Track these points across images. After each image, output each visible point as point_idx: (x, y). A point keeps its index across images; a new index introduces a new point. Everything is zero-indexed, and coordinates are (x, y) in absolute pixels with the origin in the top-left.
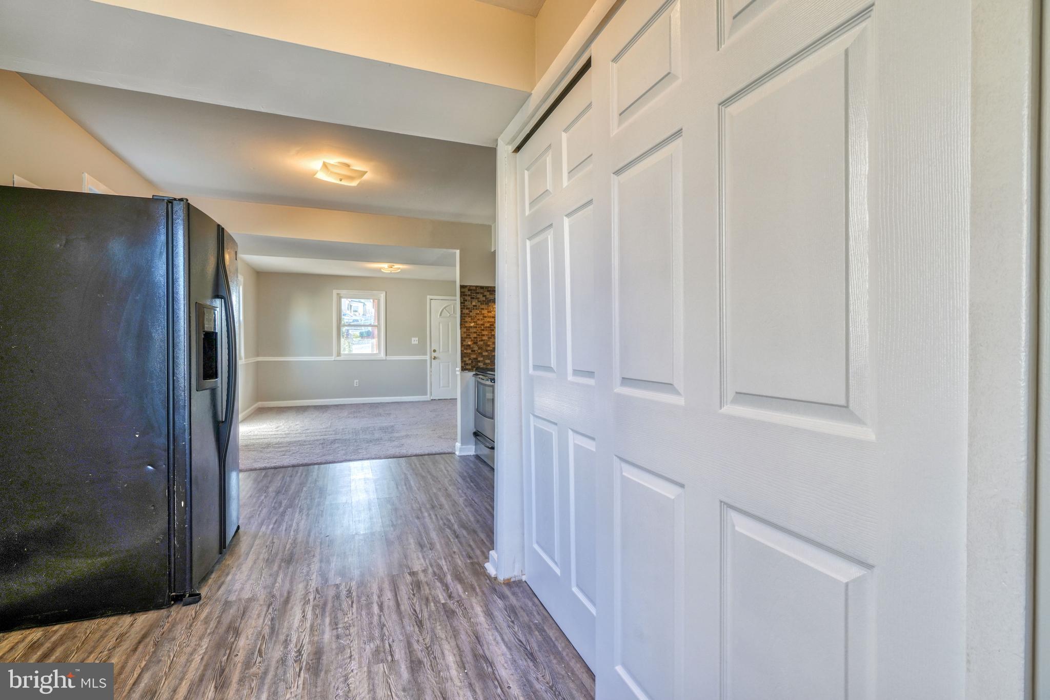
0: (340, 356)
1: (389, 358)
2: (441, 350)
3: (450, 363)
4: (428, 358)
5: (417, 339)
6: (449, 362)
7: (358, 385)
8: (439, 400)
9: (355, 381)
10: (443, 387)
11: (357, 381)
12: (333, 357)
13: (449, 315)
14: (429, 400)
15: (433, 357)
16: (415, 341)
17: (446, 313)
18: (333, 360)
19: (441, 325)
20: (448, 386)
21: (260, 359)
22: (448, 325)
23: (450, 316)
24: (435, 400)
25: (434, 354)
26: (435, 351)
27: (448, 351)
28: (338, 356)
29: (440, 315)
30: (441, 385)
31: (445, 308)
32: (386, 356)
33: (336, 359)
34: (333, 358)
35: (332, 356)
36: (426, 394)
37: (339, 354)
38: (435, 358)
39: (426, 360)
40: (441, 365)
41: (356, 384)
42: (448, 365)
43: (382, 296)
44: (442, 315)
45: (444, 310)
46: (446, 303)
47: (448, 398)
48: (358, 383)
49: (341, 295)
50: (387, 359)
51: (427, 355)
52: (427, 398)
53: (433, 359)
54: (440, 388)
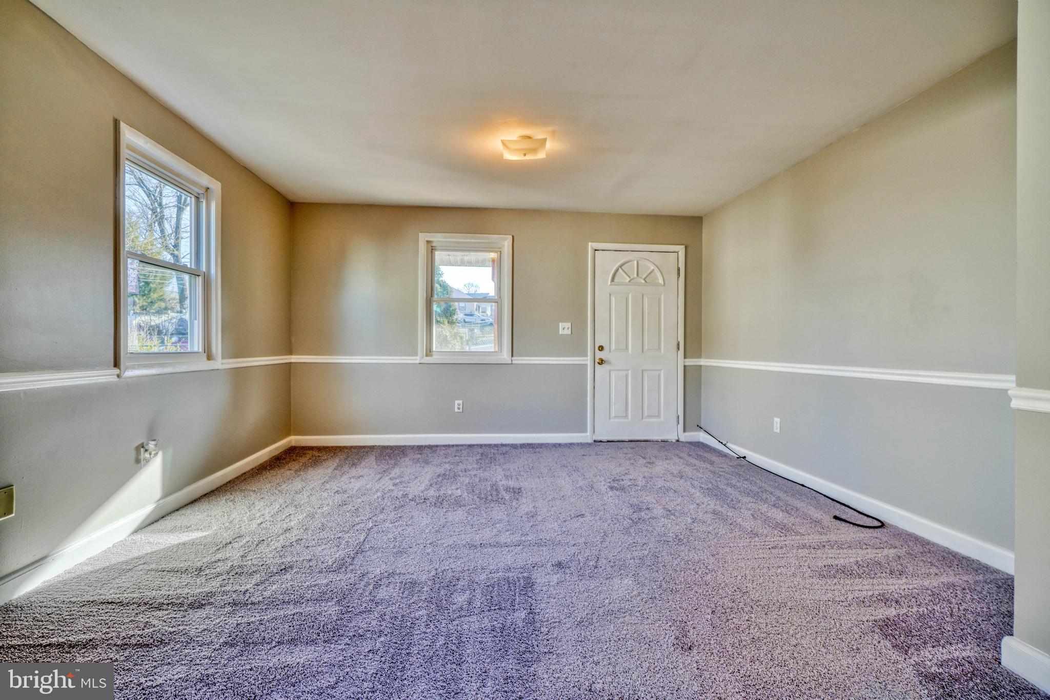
0: (431, 356)
1: (518, 360)
2: (613, 347)
3: (630, 372)
4: (588, 361)
5: (568, 325)
6: (628, 370)
7: (461, 410)
8: (608, 441)
9: (457, 402)
10: (616, 417)
11: (460, 402)
12: (418, 358)
13: (628, 279)
14: (590, 441)
15: (597, 361)
16: (564, 328)
17: (622, 277)
18: (418, 362)
19: (613, 299)
20: (626, 416)
21: (294, 359)
22: (627, 299)
23: (629, 282)
24: (601, 441)
25: (600, 355)
26: (601, 348)
27: (627, 348)
28: (427, 355)
29: (613, 280)
30: (613, 414)
31: (621, 266)
32: (512, 356)
33: (422, 361)
34: (416, 360)
35: (416, 355)
36: (583, 429)
37: (429, 352)
38: (602, 362)
39: (586, 365)
40: (613, 375)
41: (459, 409)
42: (627, 376)
43: (507, 243)
44: (616, 280)
45: (620, 269)
46: (622, 258)
47: (627, 438)
48: (461, 407)
49: (434, 245)
50: (514, 362)
51: (586, 356)
52: (586, 437)
53: (599, 363)
54: (610, 418)
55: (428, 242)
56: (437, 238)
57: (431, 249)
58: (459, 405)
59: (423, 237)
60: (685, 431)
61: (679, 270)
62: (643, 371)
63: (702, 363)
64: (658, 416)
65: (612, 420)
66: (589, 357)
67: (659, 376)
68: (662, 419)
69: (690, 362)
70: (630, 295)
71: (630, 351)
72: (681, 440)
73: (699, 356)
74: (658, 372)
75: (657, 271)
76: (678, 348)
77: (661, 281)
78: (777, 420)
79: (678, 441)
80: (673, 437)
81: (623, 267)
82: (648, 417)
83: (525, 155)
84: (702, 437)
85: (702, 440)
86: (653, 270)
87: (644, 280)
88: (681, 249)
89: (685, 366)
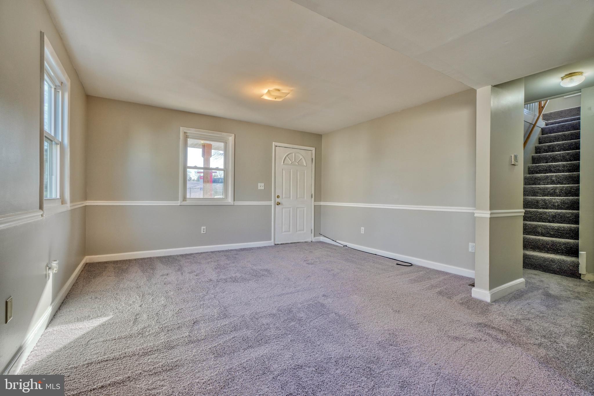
0: (186, 201)
1: (237, 203)
2: (284, 196)
4: (272, 203)
5: (263, 184)
6: (290, 208)
8: (281, 244)
9: (202, 228)
10: (285, 231)
11: (205, 227)
13: (291, 162)
14: (273, 244)
15: (276, 203)
16: (261, 186)
17: (288, 161)
19: (284, 172)
20: (289, 231)
21: (88, 203)
22: (290, 172)
23: (291, 163)
24: (278, 244)
25: (278, 200)
26: (278, 197)
27: (290, 197)
28: (183, 201)
30: (283, 230)
31: (287, 155)
32: (234, 201)
33: (181, 204)
34: (179, 203)
35: (178, 200)
36: (270, 239)
37: (185, 198)
38: (279, 204)
39: (272, 205)
40: (284, 210)
41: (204, 231)
42: (290, 210)
43: (231, 139)
44: (285, 162)
45: (287, 157)
46: (289, 151)
47: (290, 242)
48: (205, 230)
49: (188, 134)
50: (235, 204)
51: (271, 201)
52: (271, 243)
53: (277, 205)
54: (282, 233)
55: (185, 133)
56: (191, 131)
57: (186, 137)
58: (204, 229)
59: (182, 129)
60: (314, 237)
61: (312, 159)
62: (297, 208)
63: (321, 204)
64: (303, 230)
65: (283, 233)
66: (273, 201)
67: (304, 210)
68: (305, 231)
69: (318, 203)
70: (291, 170)
71: (291, 198)
72: (313, 241)
73: (320, 201)
74: (304, 208)
75: (303, 159)
76: (312, 197)
77: (305, 164)
78: (363, 228)
79: (311, 241)
80: (309, 240)
81: (288, 156)
82: (299, 231)
83: (276, 98)
84: (322, 239)
85: (321, 240)
86: (301, 159)
87: (298, 163)
88: (313, 149)
89: (315, 205)
